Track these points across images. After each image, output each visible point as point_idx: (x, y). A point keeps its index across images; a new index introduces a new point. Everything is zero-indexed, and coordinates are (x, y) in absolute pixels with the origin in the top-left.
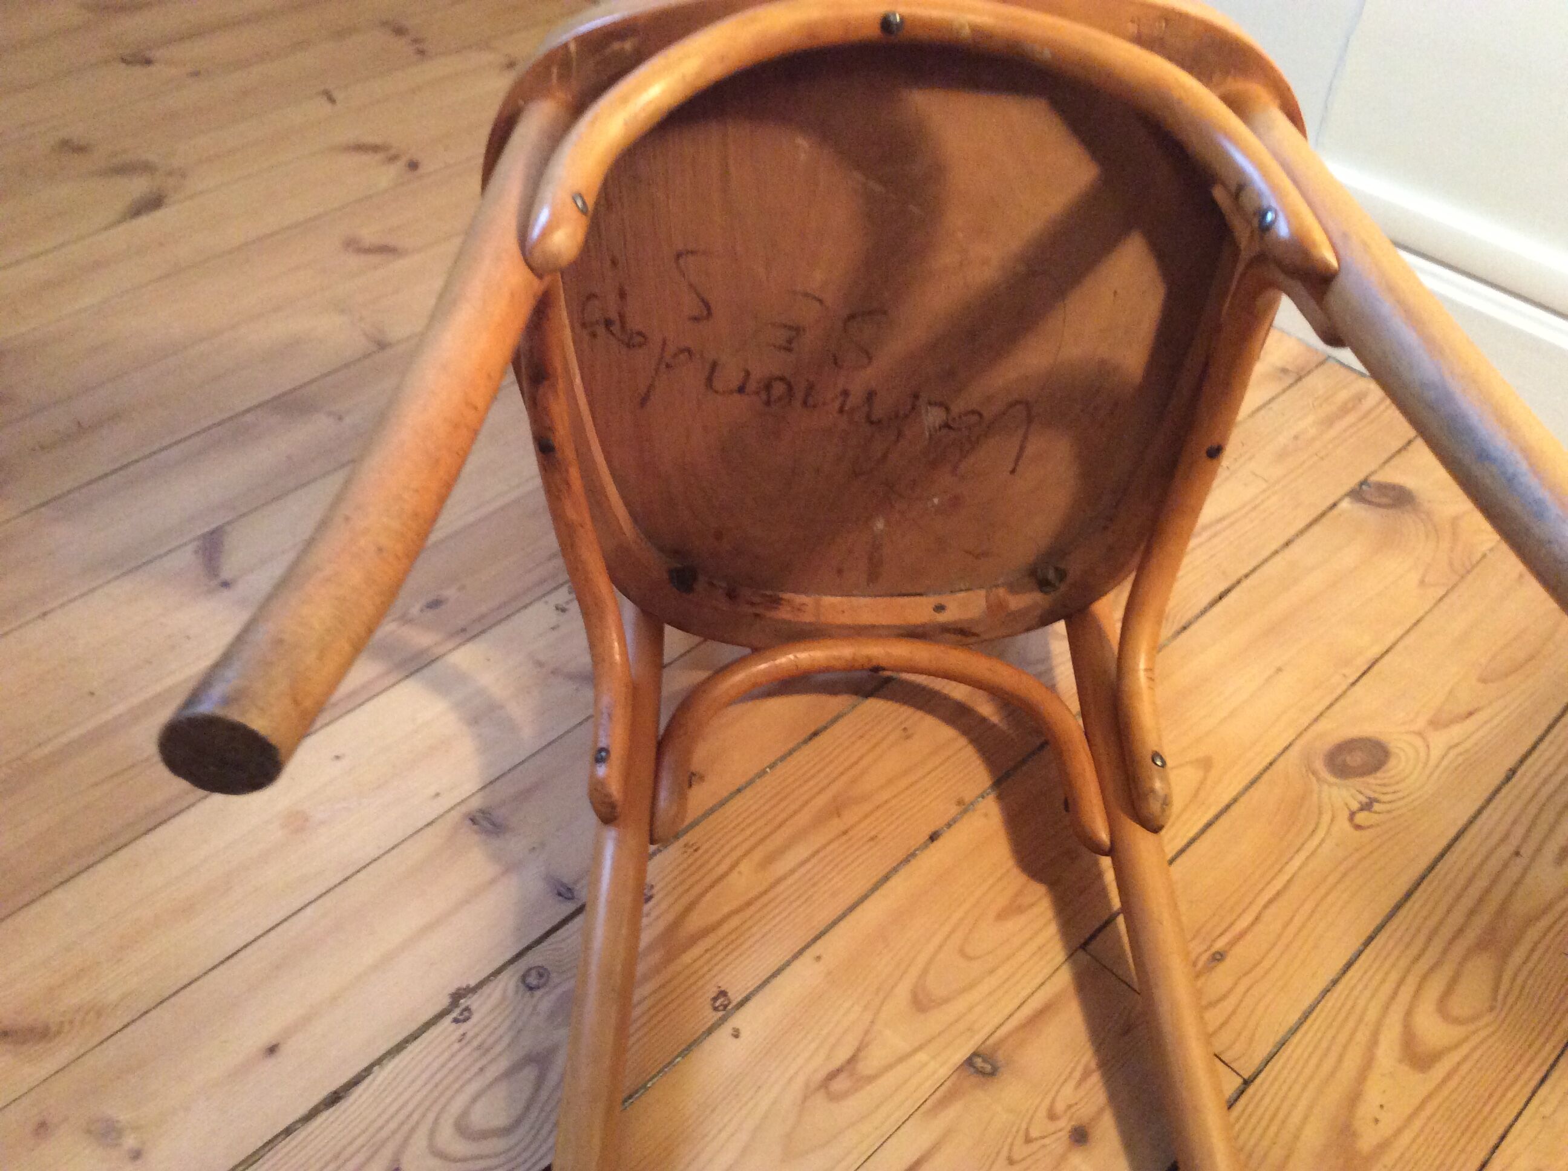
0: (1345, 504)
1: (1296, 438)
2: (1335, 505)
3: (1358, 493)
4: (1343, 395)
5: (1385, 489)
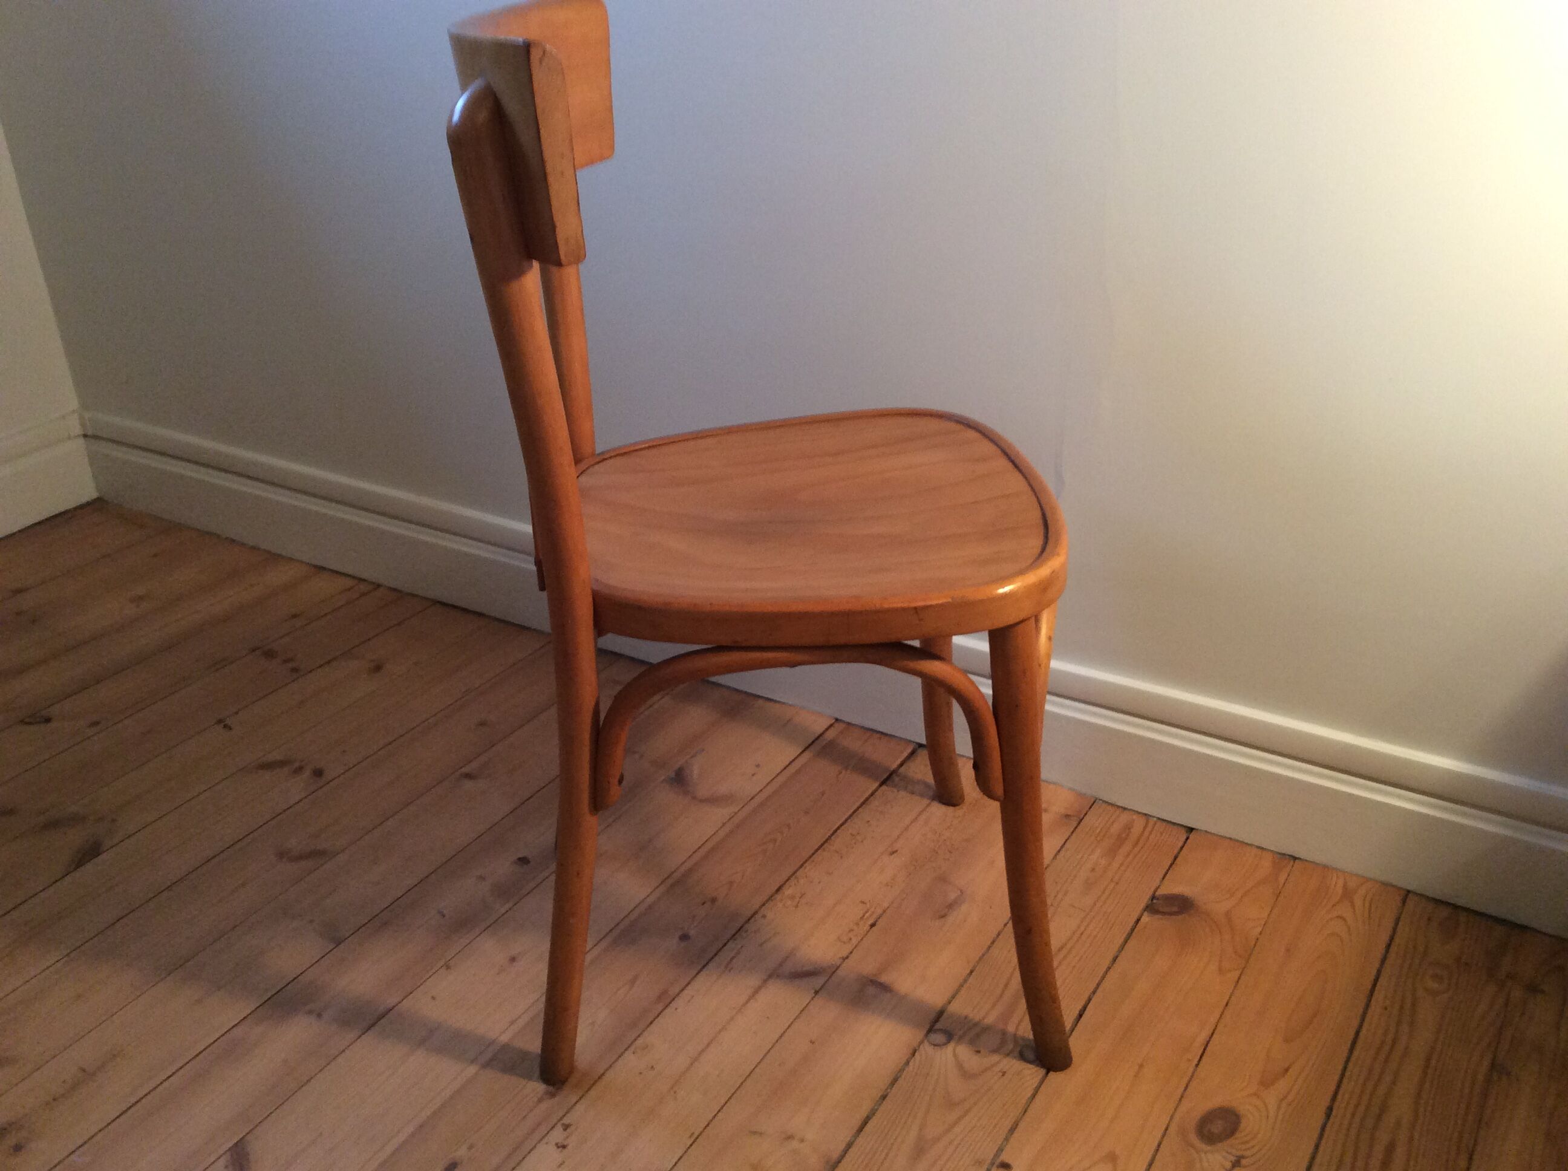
0: (1146, 918)
1: (1093, 870)
2: (1138, 920)
3: (1152, 907)
4: (1115, 829)
5: (1171, 899)
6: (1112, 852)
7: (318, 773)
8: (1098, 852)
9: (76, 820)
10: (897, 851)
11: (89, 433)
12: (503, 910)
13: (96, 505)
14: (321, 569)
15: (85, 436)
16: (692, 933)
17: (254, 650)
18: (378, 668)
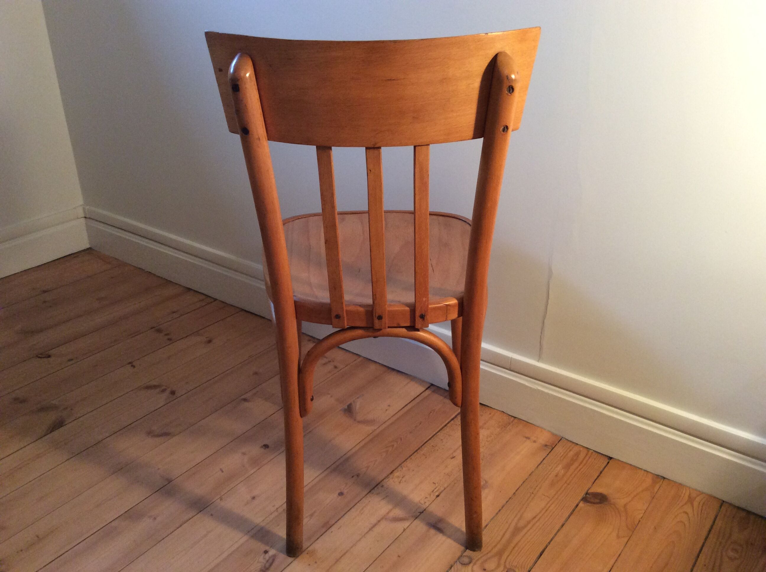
0: (581, 504)
1: (556, 476)
2: (577, 505)
3: (586, 499)
4: (571, 454)
5: (596, 495)
6: (567, 467)
7: (173, 393)
8: (560, 467)
9: (55, 408)
10: (455, 457)
11: (87, 216)
12: (252, 471)
13: (89, 251)
14: (189, 289)
15: (85, 217)
16: (345, 491)
17: (152, 328)
18: (210, 341)
